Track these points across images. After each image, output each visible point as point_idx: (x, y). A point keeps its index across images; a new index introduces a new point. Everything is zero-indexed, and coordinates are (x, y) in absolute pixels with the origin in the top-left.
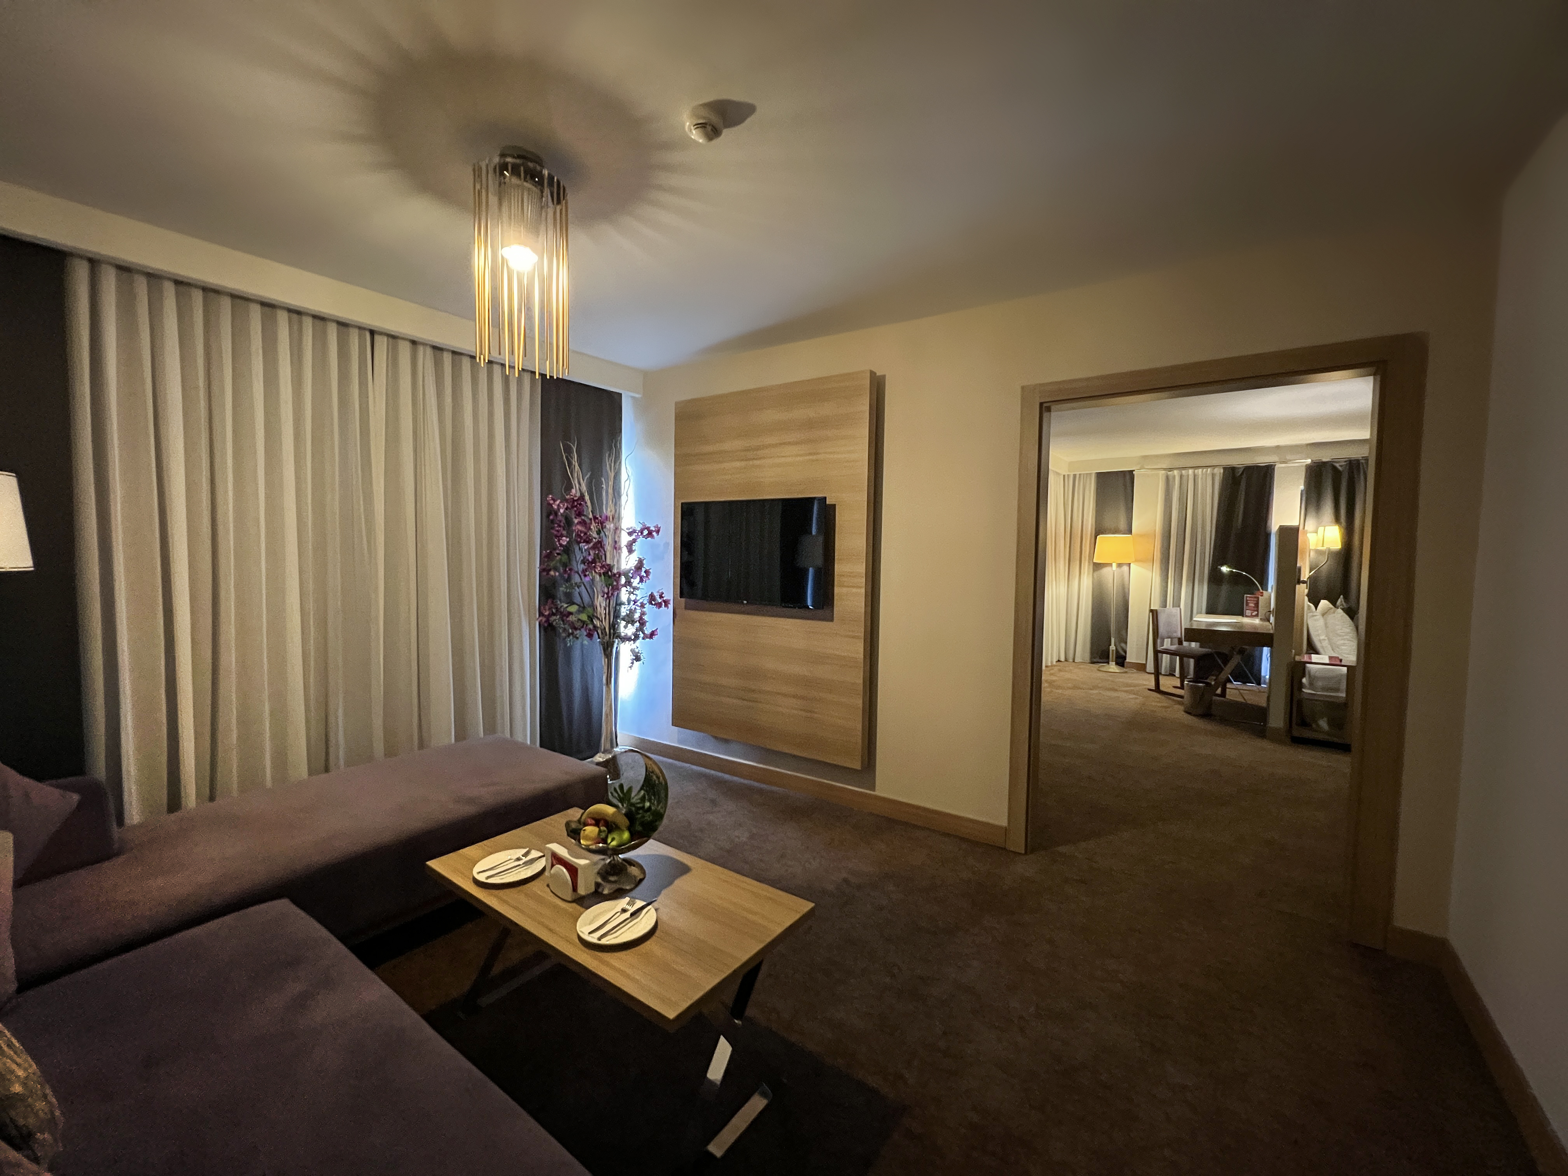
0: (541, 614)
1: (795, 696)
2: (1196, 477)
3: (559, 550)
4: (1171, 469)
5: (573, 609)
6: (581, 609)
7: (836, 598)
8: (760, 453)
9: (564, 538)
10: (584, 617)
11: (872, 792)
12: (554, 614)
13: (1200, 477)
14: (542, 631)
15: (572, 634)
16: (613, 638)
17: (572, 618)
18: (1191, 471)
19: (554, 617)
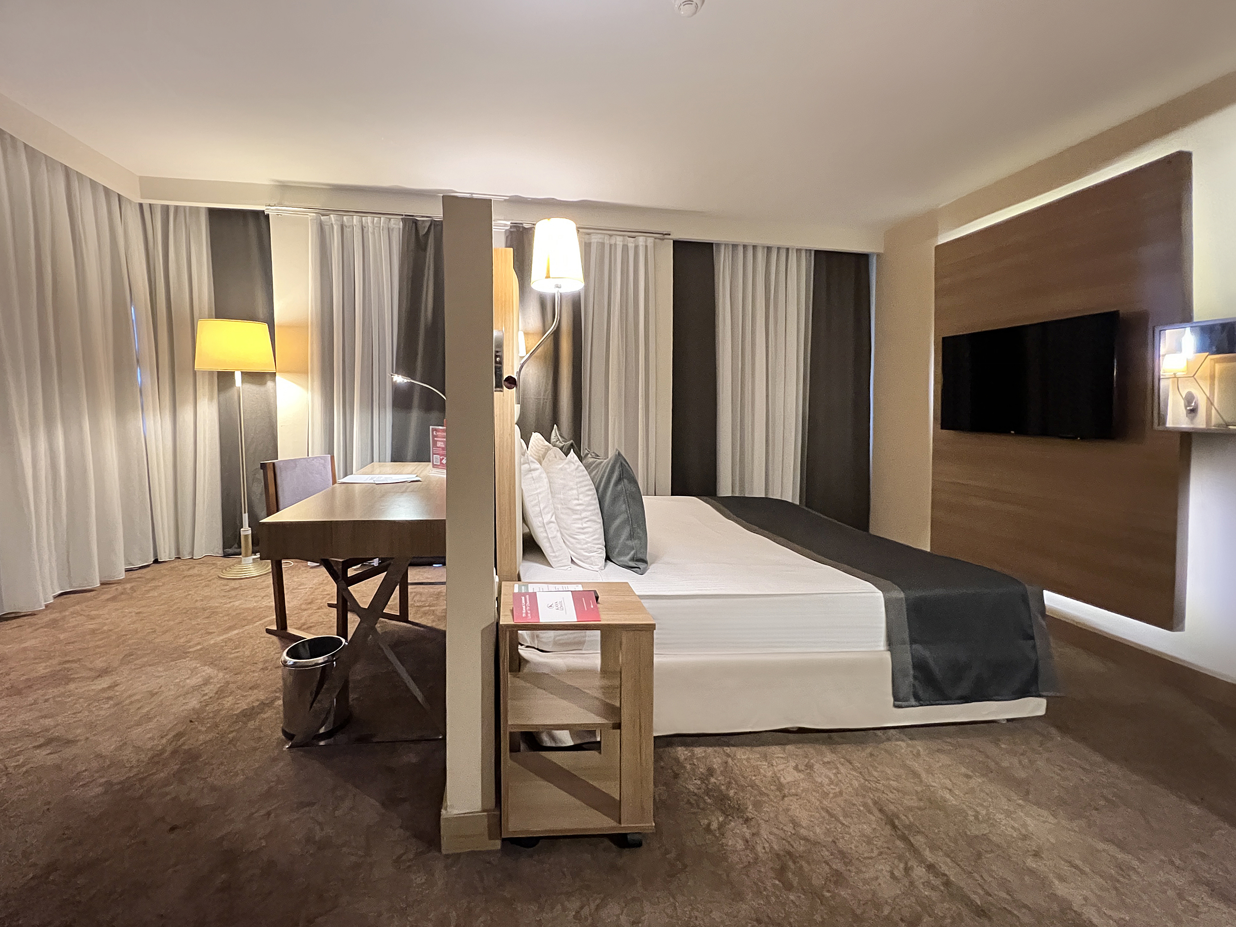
2: (365, 230)
4: (326, 212)
13: (370, 230)
18: (356, 219)
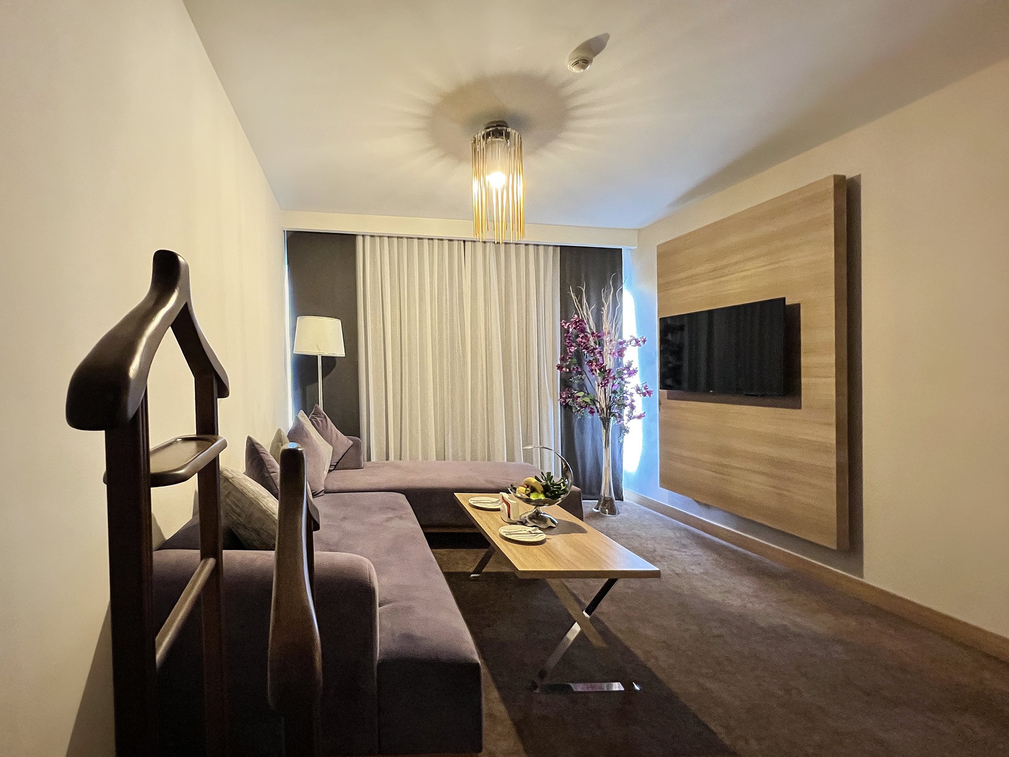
0: (561, 397)
1: (763, 474)
3: (570, 355)
5: (581, 394)
6: (586, 395)
7: (803, 387)
8: (726, 271)
9: (573, 347)
10: (587, 400)
11: (860, 579)
12: (569, 397)
14: (563, 408)
15: (579, 410)
16: (609, 416)
17: (579, 400)
19: (569, 399)
